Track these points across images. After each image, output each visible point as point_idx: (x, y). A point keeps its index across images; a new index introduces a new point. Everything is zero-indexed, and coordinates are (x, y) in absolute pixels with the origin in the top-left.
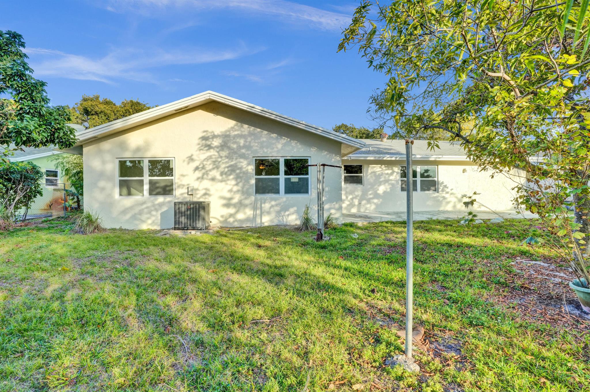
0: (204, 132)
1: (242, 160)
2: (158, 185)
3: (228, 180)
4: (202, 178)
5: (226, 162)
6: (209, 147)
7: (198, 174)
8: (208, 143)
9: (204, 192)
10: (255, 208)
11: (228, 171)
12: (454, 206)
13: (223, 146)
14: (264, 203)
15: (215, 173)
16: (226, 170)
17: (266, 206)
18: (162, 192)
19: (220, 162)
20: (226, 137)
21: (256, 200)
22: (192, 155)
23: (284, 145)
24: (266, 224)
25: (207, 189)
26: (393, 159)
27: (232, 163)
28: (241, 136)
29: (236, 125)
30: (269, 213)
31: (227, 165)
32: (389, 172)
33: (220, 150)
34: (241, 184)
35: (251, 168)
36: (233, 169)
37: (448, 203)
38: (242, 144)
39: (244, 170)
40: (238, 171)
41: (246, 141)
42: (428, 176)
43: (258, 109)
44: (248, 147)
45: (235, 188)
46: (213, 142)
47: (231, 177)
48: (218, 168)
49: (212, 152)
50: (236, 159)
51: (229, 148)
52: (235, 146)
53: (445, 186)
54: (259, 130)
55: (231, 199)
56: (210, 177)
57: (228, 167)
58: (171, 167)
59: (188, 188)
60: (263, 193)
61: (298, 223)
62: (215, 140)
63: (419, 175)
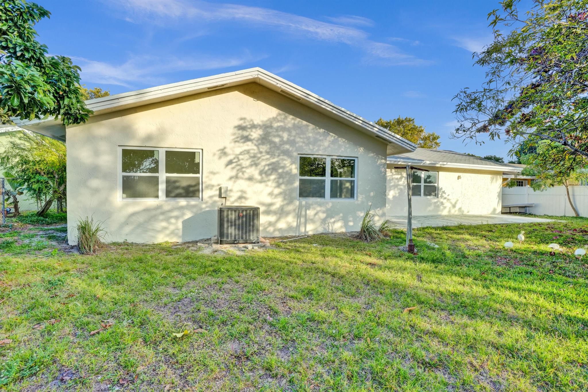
0: (241, 119)
1: (285, 157)
2: (177, 184)
3: (269, 180)
4: (237, 177)
5: (267, 159)
6: (247, 139)
7: (231, 171)
8: (245, 133)
9: (239, 194)
10: (299, 216)
11: (269, 169)
12: (449, 211)
13: (264, 139)
14: (309, 209)
15: (254, 172)
16: (267, 168)
17: (310, 213)
18: (184, 194)
19: (259, 158)
20: (267, 127)
21: (300, 207)
22: (225, 148)
23: (333, 142)
24: (311, 233)
25: (243, 191)
26: (407, 164)
27: (275, 160)
28: (283, 129)
29: (279, 114)
30: (313, 221)
31: (268, 162)
32: (399, 176)
33: (259, 144)
35: (295, 169)
36: (274, 168)
37: (445, 208)
38: (285, 139)
39: (287, 169)
40: (280, 171)
41: (290, 135)
42: (430, 182)
43: (313, 98)
44: (292, 143)
45: (277, 191)
46: (252, 133)
47: (273, 177)
48: (256, 165)
49: (249, 146)
50: (279, 156)
51: (271, 142)
52: (277, 140)
53: (444, 192)
54: (305, 123)
55: (271, 205)
56: (246, 176)
57: (268, 165)
58: (197, 161)
59: (220, 189)
60: (308, 196)
61: (343, 230)
62: (254, 130)
63: (423, 181)
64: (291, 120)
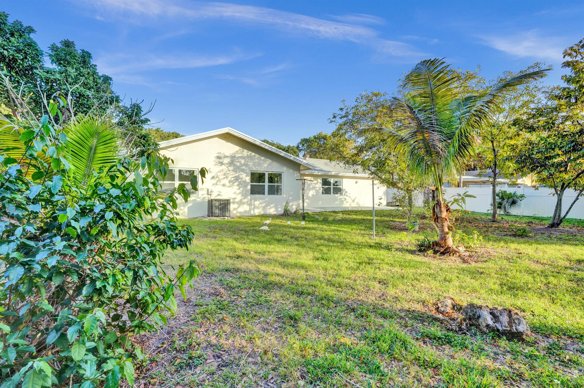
0: (218, 153)
1: (242, 173)
3: (234, 186)
4: (216, 184)
5: (233, 174)
6: (222, 164)
7: (214, 181)
8: (221, 161)
9: (218, 193)
10: (250, 205)
12: (350, 205)
13: (231, 163)
14: (256, 201)
15: (226, 182)
16: (233, 179)
17: (257, 203)
19: (228, 174)
20: (233, 158)
21: (251, 200)
23: (269, 165)
24: (257, 214)
26: (320, 174)
27: (237, 175)
28: (242, 158)
29: (239, 150)
30: (258, 208)
31: (233, 176)
32: (315, 182)
33: (229, 166)
34: (241, 189)
35: (248, 179)
36: (237, 178)
37: (347, 202)
38: (242, 163)
39: (244, 179)
40: (240, 180)
41: (245, 161)
42: (337, 185)
44: (246, 165)
45: (238, 191)
46: (224, 161)
47: (236, 184)
48: (227, 178)
49: (224, 167)
50: (239, 172)
51: (234, 165)
52: (238, 164)
53: (346, 192)
54: (253, 154)
55: (235, 199)
56: (222, 183)
59: (208, 190)
60: (255, 194)
61: (276, 213)
62: (225, 159)
63: (332, 185)
64: (246, 153)
